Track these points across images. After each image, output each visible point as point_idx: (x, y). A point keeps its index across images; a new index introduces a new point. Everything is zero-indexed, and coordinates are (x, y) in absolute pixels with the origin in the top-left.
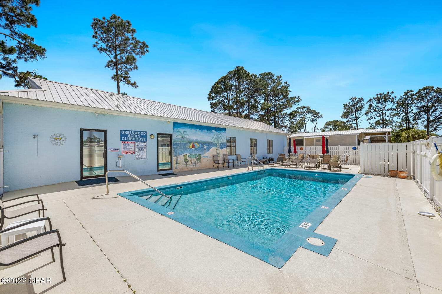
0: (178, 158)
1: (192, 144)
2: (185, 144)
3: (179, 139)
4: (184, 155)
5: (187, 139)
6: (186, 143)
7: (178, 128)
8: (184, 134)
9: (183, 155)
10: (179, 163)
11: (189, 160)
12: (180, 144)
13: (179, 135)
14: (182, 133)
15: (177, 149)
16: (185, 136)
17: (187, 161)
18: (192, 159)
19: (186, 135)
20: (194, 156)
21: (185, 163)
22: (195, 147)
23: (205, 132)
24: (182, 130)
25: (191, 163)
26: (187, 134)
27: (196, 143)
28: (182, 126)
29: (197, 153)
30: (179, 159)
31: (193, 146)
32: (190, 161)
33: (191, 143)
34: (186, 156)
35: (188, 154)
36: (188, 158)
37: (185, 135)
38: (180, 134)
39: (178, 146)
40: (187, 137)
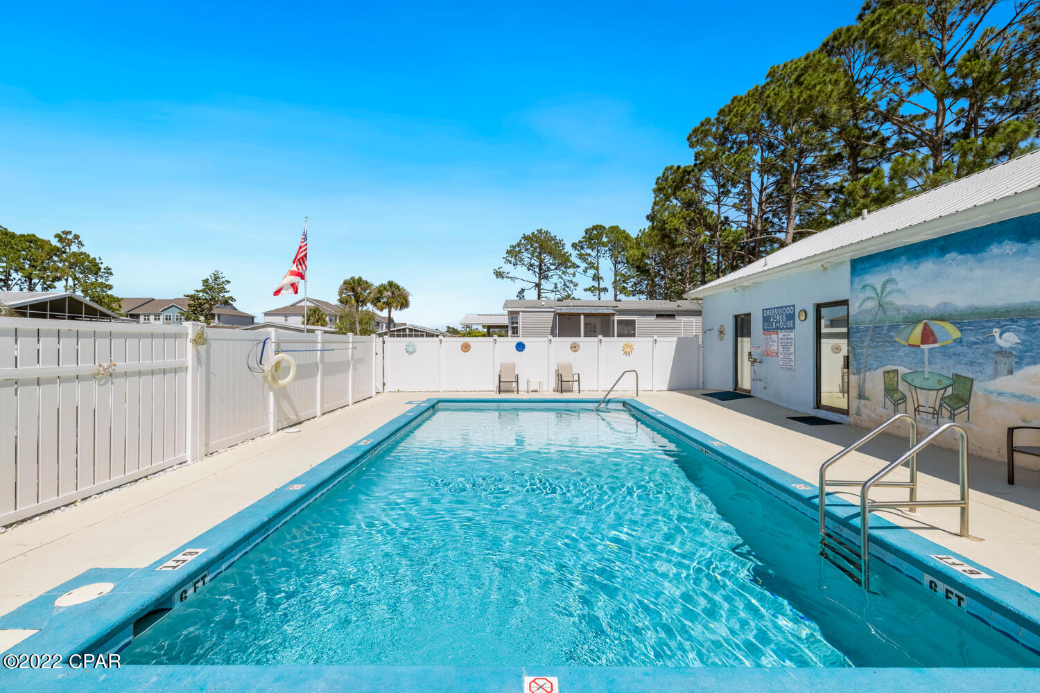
0: (864, 380)
1: (919, 330)
2: (889, 331)
3: (867, 312)
4: (885, 372)
5: (898, 309)
6: (893, 327)
7: (866, 273)
8: (885, 293)
9: (880, 372)
10: (868, 399)
11: (908, 394)
12: (870, 333)
13: (868, 298)
14: (879, 290)
15: (862, 348)
16: (889, 299)
17: (896, 396)
18: (919, 391)
19: (894, 295)
20: (933, 383)
21: (889, 404)
22: (935, 341)
23: (1002, 256)
24: (876, 279)
25: (916, 410)
26: (898, 291)
27: (943, 320)
28: (876, 266)
29: (949, 368)
30: (868, 385)
31: (928, 336)
32: (909, 401)
33: (917, 322)
34: (891, 375)
35: (902, 370)
36: (902, 387)
37: (889, 293)
38: (873, 295)
39: (866, 336)
40: (899, 301)
